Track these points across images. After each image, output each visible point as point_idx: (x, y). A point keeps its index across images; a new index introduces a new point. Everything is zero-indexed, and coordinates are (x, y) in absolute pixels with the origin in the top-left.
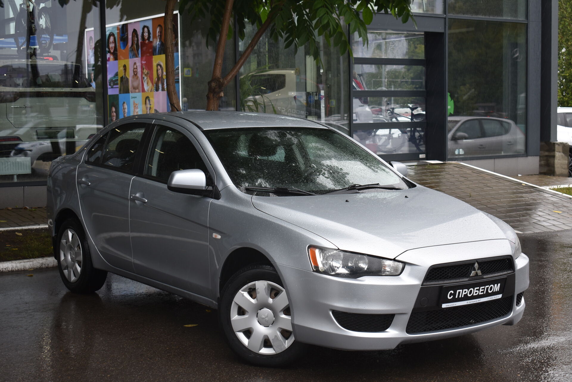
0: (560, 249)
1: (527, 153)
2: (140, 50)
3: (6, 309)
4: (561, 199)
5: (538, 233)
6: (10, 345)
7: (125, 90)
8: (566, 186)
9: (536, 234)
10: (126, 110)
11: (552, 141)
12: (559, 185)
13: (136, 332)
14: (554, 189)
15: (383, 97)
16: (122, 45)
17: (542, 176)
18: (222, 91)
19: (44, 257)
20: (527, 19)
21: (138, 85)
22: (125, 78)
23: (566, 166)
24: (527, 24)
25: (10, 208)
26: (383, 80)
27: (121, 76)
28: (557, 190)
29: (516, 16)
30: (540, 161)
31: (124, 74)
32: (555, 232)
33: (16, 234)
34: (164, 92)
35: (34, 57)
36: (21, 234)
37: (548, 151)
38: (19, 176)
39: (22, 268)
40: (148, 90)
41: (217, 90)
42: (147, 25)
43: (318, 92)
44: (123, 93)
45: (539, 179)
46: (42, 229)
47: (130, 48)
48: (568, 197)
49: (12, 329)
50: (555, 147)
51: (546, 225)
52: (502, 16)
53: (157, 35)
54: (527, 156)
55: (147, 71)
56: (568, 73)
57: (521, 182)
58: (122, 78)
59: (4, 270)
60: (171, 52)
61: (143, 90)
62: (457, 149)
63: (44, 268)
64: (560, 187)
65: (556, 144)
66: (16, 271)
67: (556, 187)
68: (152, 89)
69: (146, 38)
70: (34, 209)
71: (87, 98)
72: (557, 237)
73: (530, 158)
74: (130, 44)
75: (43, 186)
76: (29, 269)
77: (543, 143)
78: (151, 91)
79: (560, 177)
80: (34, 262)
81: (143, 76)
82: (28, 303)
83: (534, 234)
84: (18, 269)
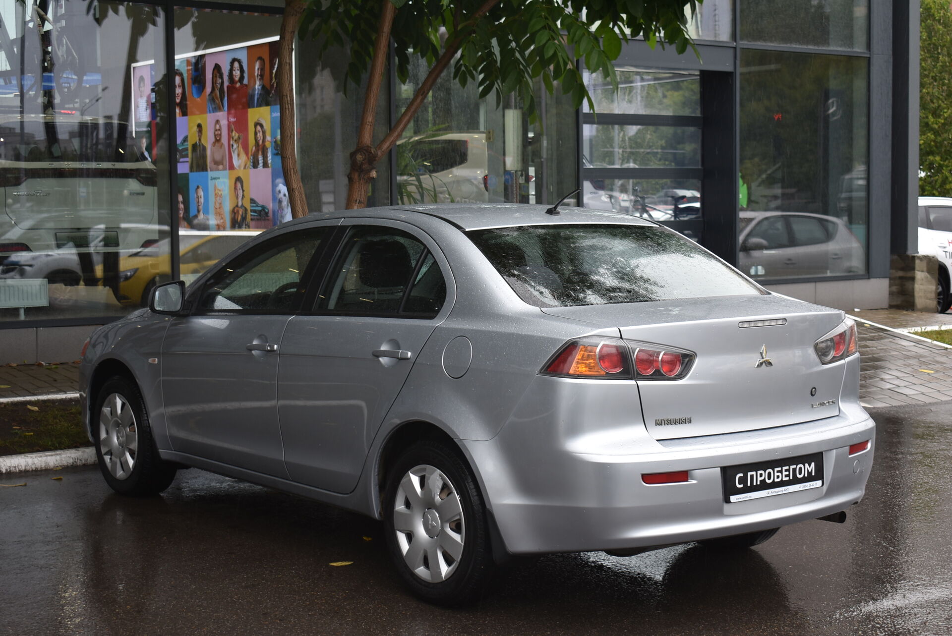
0: (939, 434)
1: (868, 273)
2: (226, 98)
3: (24, 536)
4: (931, 349)
5: (899, 406)
6: (39, 598)
7: (200, 165)
8: (936, 328)
9: (895, 409)
10: (202, 200)
11: (910, 252)
12: (923, 326)
13: (250, 575)
14: (916, 333)
15: (616, 178)
16: (194, 91)
17: (893, 311)
18: (374, 168)
19: (79, 447)
20: (870, 51)
21: (223, 157)
22: (200, 145)
23: (933, 295)
24: (869, 58)
25: (14, 365)
26: (616, 150)
27: (194, 143)
28: (922, 334)
29: (851, 45)
30: (890, 286)
31: (198, 139)
32: (925, 405)
33: (29, 409)
34: (266, 169)
35: (50, 111)
36: (36, 409)
37: (902, 269)
38: (29, 310)
39: (43, 465)
40: (239, 167)
41: (365, 166)
42: (239, 58)
43: (525, 171)
44: (196, 171)
45: (890, 316)
46: (71, 400)
47: (209, 95)
48: (941, 347)
49: (39, 570)
50: (914, 263)
51: (911, 393)
52: (828, 44)
53: (256, 74)
54: (869, 278)
55: (237, 135)
56: (922, 140)
57: (863, 321)
58: (194, 146)
59: (13, 469)
60: (289, 102)
61: (232, 167)
62: (753, 265)
63: (80, 465)
64: (926, 330)
65: (916, 258)
66: (33, 470)
67: (918, 329)
68: (246, 165)
69: (237, 79)
70: (54, 366)
71: (139, 178)
72: (932, 414)
73: (873, 281)
74: (208, 89)
75: (69, 328)
76: (54, 467)
77: (895, 257)
78: (245, 168)
79: (924, 313)
80: (63, 456)
81: (231, 143)
82: (61, 526)
83: (891, 409)
84: (36, 468)
